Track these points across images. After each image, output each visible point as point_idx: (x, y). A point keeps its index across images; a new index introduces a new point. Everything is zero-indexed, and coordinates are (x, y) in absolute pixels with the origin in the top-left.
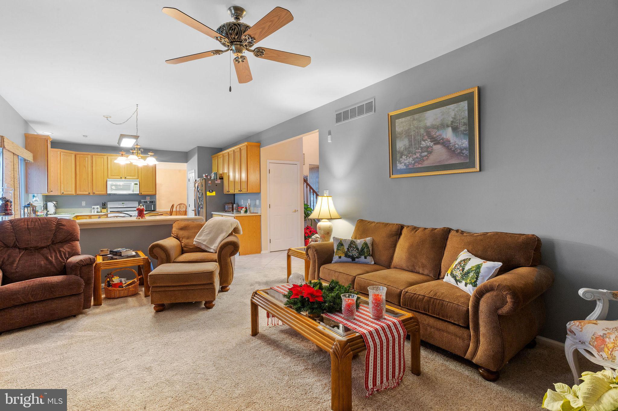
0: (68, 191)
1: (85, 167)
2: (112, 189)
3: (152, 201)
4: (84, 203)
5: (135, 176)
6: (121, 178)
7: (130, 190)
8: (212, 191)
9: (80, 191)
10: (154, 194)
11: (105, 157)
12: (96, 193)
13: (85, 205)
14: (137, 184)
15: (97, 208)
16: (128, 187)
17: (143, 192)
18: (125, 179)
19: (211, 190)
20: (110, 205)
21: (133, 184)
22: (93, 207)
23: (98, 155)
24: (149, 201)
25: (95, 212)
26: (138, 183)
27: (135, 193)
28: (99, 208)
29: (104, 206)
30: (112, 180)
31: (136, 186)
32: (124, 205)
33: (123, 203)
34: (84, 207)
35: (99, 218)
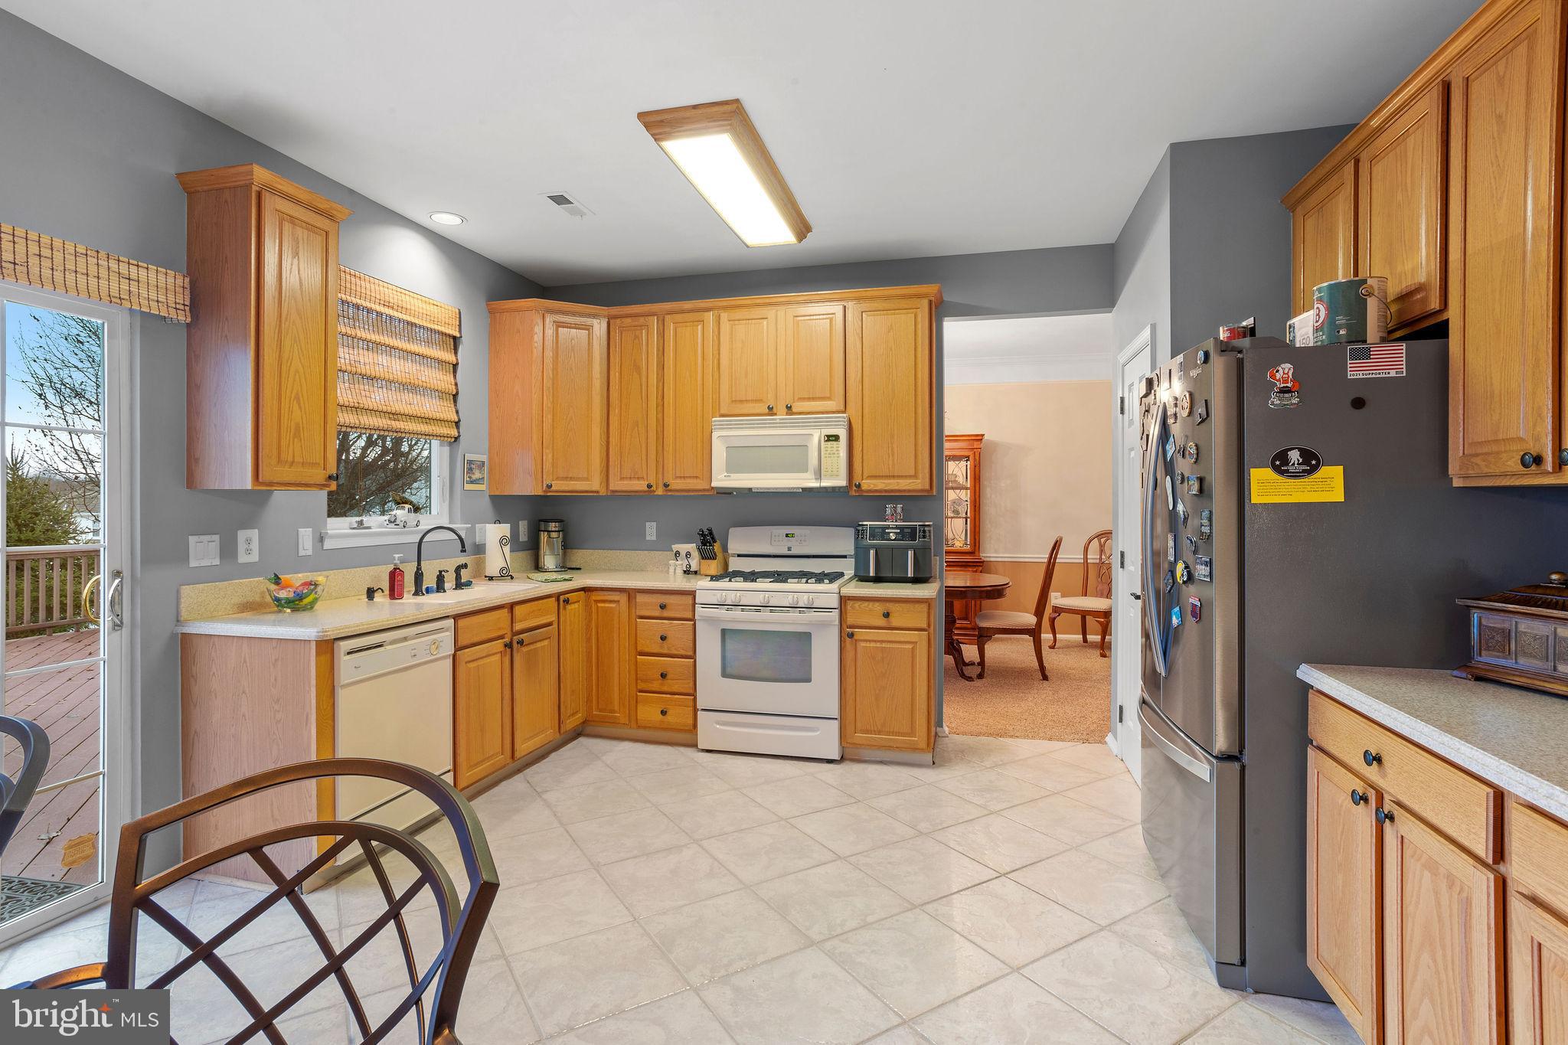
0: (571, 479)
1: (638, 369)
2: (732, 468)
3: (914, 529)
4: (651, 531)
5: (829, 398)
6: (771, 412)
7: (804, 469)
8: (1311, 462)
9: (622, 479)
10: (920, 487)
11: (710, 316)
12: (676, 484)
13: (654, 538)
14: (836, 438)
15: (688, 555)
16: (793, 457)
17: (871, 477)
18: (787, 414)
19: (1294, 456)
20: (739, 541)
21: (816, 436)
22: (676, 547)
23: (683, 312)
24: (897, 527)
25: (679, 572)
26: (842, 433)
27: (826, 483)
28: (695, 554)
29: (708, 542)
30: (731, 421)
31: (835, 449)
32: (792, 542)
33: (787, 535)
34: (652, 547)
35: (663, 607)
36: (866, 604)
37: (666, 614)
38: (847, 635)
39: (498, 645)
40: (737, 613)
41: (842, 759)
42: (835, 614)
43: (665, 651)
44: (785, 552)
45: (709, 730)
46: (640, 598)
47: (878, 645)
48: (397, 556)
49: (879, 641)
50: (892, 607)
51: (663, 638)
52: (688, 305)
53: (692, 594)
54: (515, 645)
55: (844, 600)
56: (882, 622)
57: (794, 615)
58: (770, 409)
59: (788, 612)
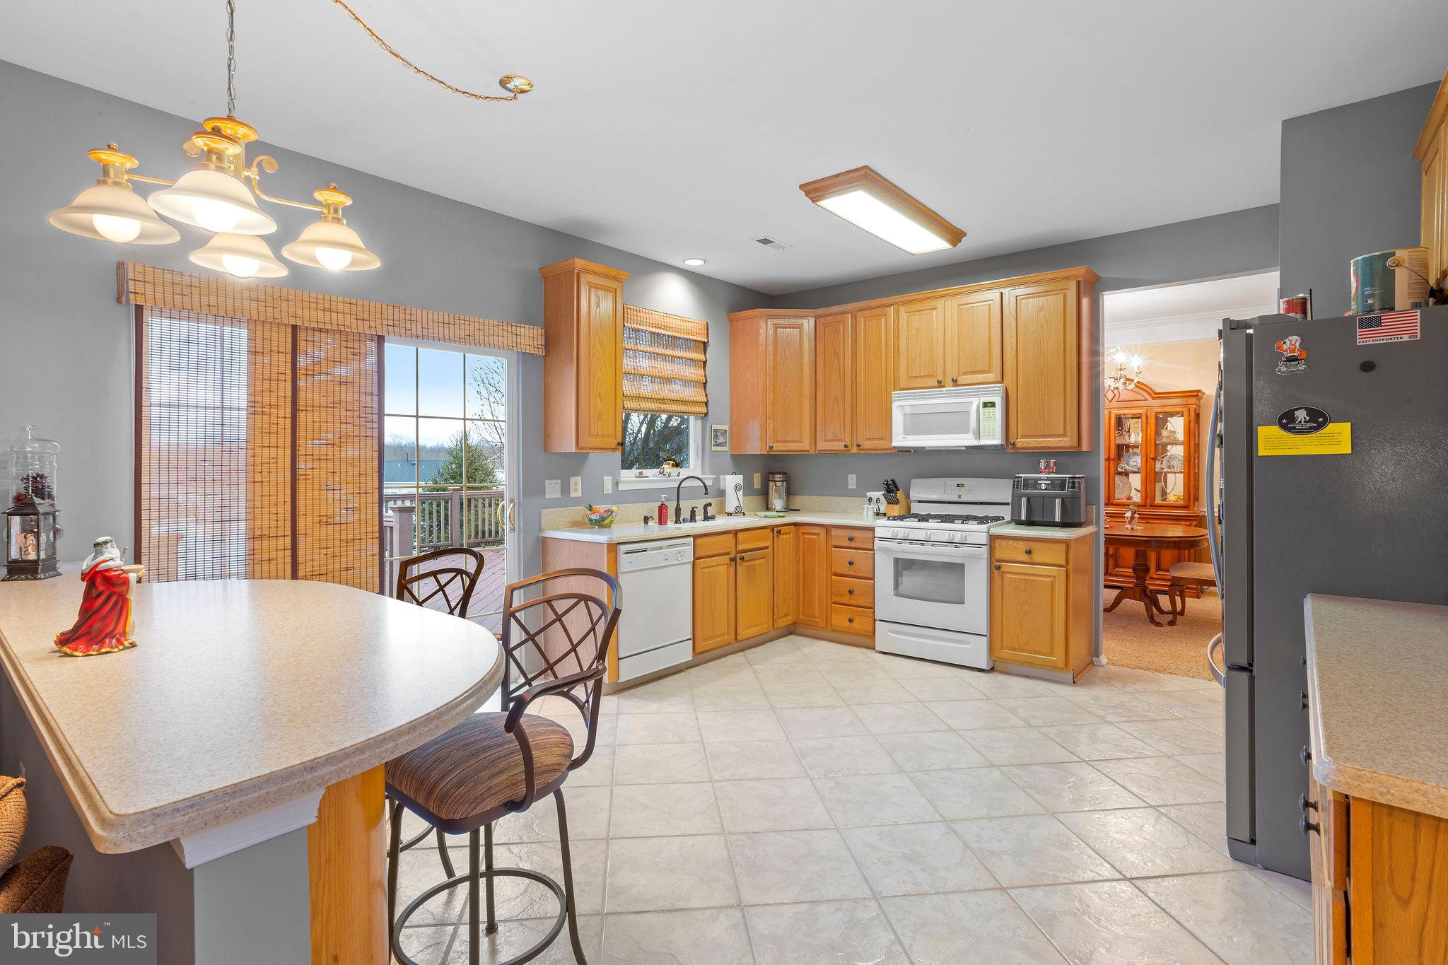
0: (788, 441)
1: (836, 355)
2: (908, 431)
3: (1064, 480)
4: (852, 481)
5: (989, 372)
6: (940, 384)
7: (965, 430)
8: (1318, 420)
9: (826, 441)
10: (1068, 444)
11: (891, 310)
12: (867, 444)
13: (854, 487)
14: (993, 404)
15: (878, 500)
16: (957, 421)
17: (1024, 436)
18: (954, 386)
19: (1301, 415)
20: (920, 491)
21: (976, 402)
22: (869, 494)
23: (870, 308)
24: (1048, 479)
25: (871, 513)
26: (998, 400)
27: (985, 442)
28: (883, 499)
29: (891, 489)
30: (907, 393)
31: (991, 414)
32: (962, 491)
33: (958, 486)
34: (853, 494)
35: (851, 539)
36: (1011, 542)
37: (853, 544)
38: (995, 567)
39: (726, 559)
40: (906, 546)
41: (992, 670)
42: (984, 550)
43: (852, 573)
44: (957, 499)
45: (885, 636)
46: (834, 532)
47: (1022, 577)
48: (663, 496)
49: (1022, 574)
50: (1033, 545)
51: (851, 563)
52: (873, 303)
53: (872, 529)
54: (738, 560)
55: (993, 539)
56: (1025, 558)
57: (951, 549)
58: (939, 382)
59: (946, 546)
